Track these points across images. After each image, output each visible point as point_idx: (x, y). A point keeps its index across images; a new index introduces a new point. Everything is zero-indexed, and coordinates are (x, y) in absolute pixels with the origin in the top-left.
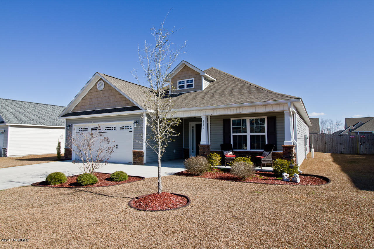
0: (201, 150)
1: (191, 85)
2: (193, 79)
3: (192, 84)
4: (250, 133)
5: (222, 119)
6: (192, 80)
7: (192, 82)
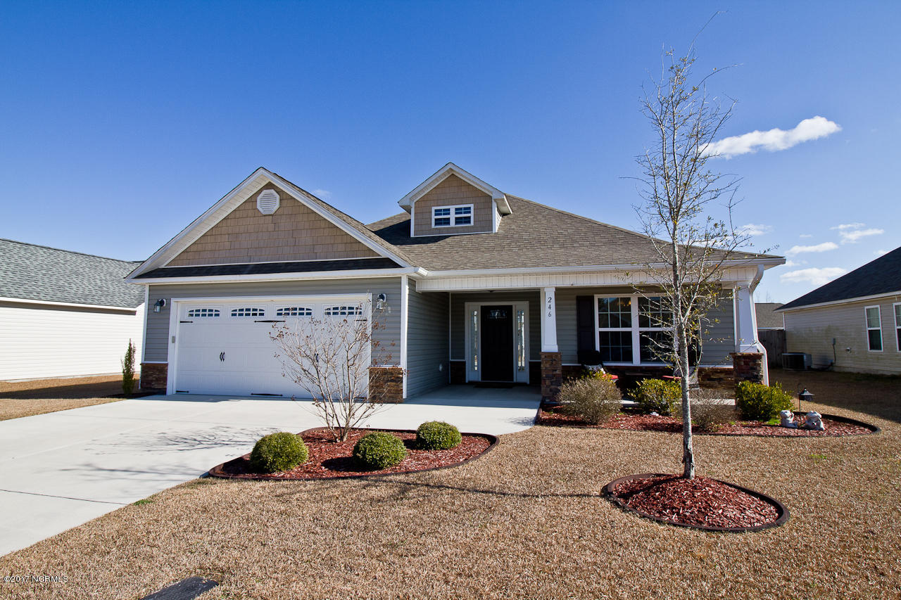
0: (548, 366)
1: (467, 220)
2: (472, 206)
3: (470, 217)
4: (640, 327)
5: (574, 297)
6: (470, 208)
7: (470, 212)
